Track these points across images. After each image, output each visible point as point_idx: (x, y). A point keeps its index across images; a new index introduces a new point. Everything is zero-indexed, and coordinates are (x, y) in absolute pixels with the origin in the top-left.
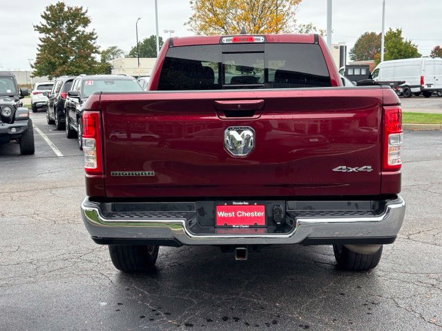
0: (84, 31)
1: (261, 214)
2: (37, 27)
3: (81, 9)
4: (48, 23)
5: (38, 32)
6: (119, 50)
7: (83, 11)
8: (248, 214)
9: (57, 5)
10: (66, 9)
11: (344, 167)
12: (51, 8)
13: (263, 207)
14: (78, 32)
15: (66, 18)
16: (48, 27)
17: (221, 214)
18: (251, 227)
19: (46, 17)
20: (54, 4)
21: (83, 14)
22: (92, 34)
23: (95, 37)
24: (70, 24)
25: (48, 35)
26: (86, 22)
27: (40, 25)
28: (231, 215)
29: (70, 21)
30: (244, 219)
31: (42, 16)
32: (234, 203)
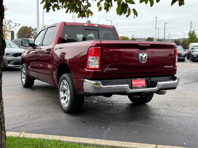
1: (144, 82)
8: (141, 83)
11: (167, 66)
17: (134, 83)
32: (137, 79)
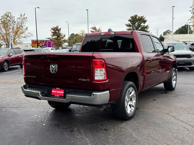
0: (144, 25)
1: (63, 92)
2: (127, 25)
3: (143, 16)
4: (131, 23)
5: (127, 26)
6: (171, 31)
7: (144, 17)
9: (134, 16)
10: (137, 17)
11: (81, 79)
12: (132, 17)
13: (63, 90)
14: (142, 26)
15: (137, 21)
16: (131, 24)
17: (53, 91)
18: (60, 96)
19: (130, 21)
20: (133, 16)
21: (144, 19)
22: (147, 26)
23: (148, 27)
24: (139, 23)
25: (130, 27)
26: (145, 22)
27: (128, 24)
28: (55, 92)
29: (139, 22)
30: (58, 94)
31: (128, 21)
32: (56, 88)
